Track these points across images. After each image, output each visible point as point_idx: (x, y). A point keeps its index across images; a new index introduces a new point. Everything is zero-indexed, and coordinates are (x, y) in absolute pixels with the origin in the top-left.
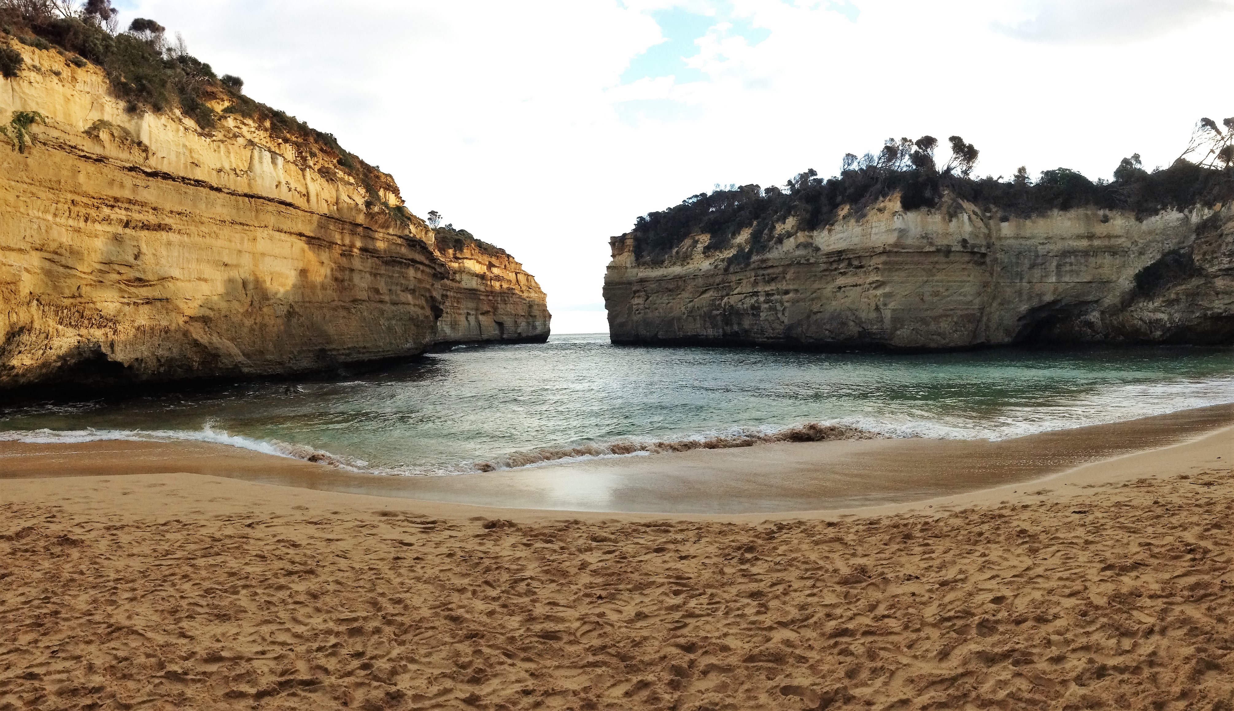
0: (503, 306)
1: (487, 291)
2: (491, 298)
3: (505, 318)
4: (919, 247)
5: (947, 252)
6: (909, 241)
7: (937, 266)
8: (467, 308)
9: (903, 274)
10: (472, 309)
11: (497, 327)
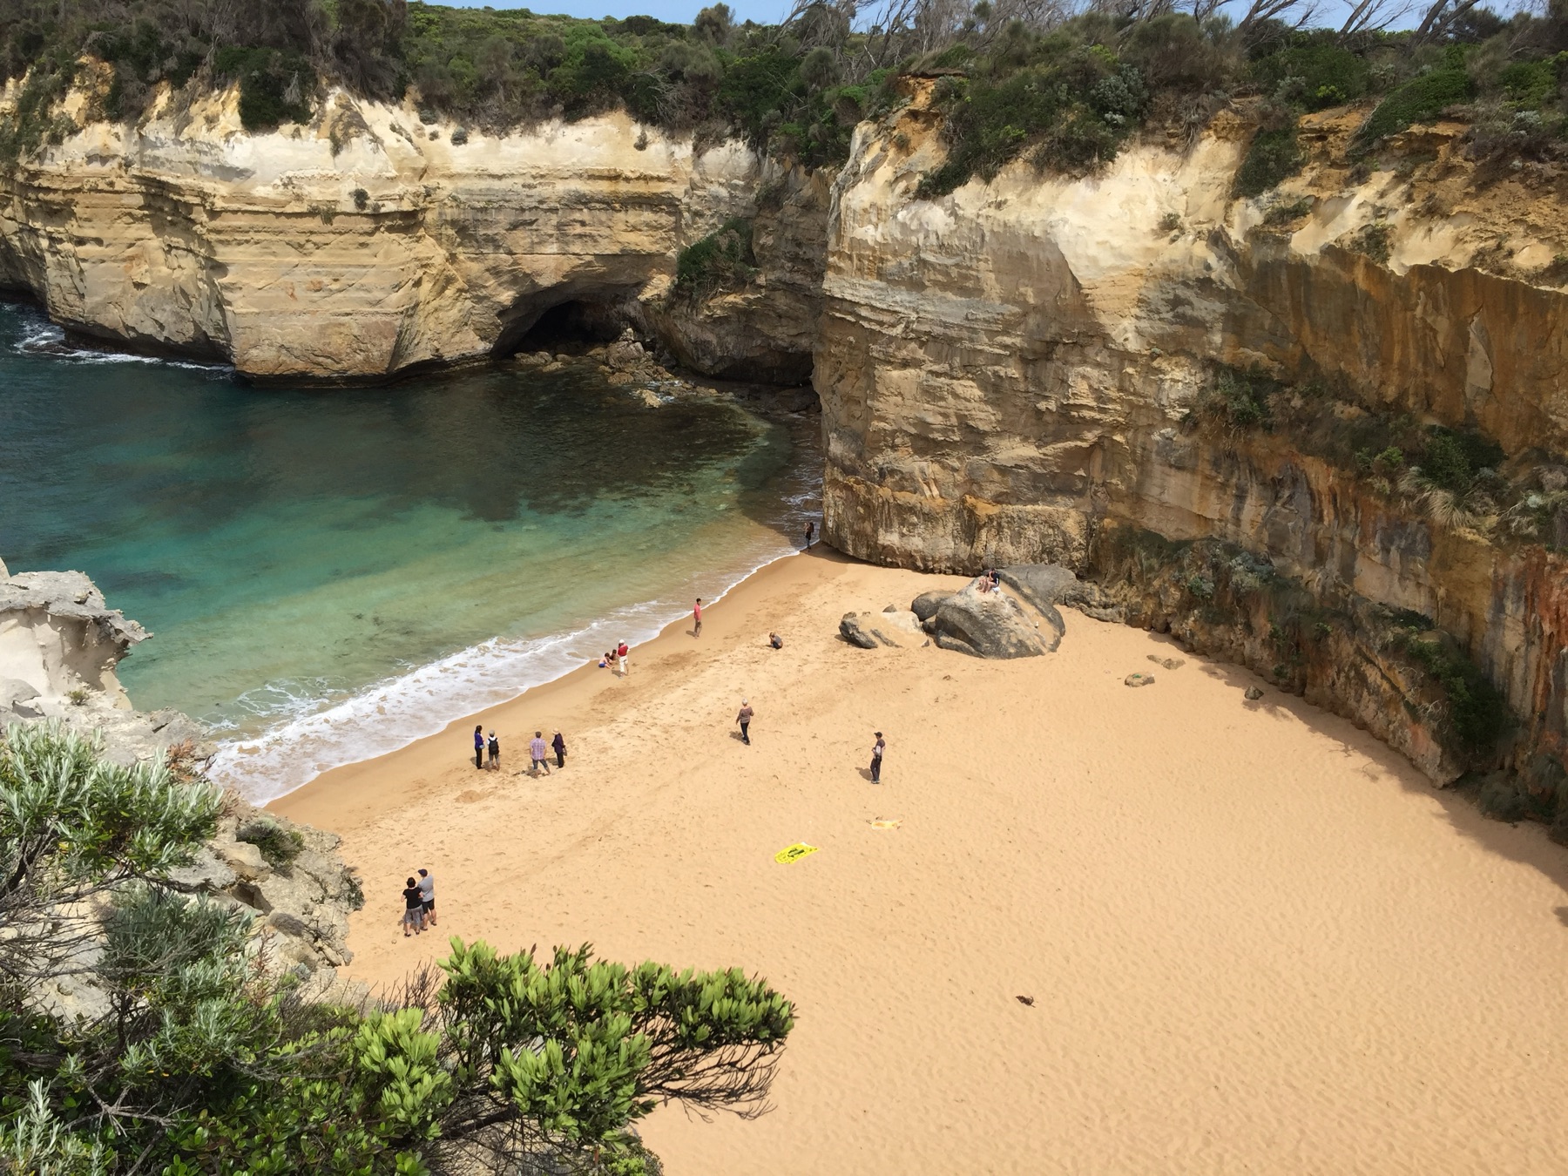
4: (276, 203)
5: (327, 214)
6: (260, 191)
7: (314, 238)
9: (254, 249)
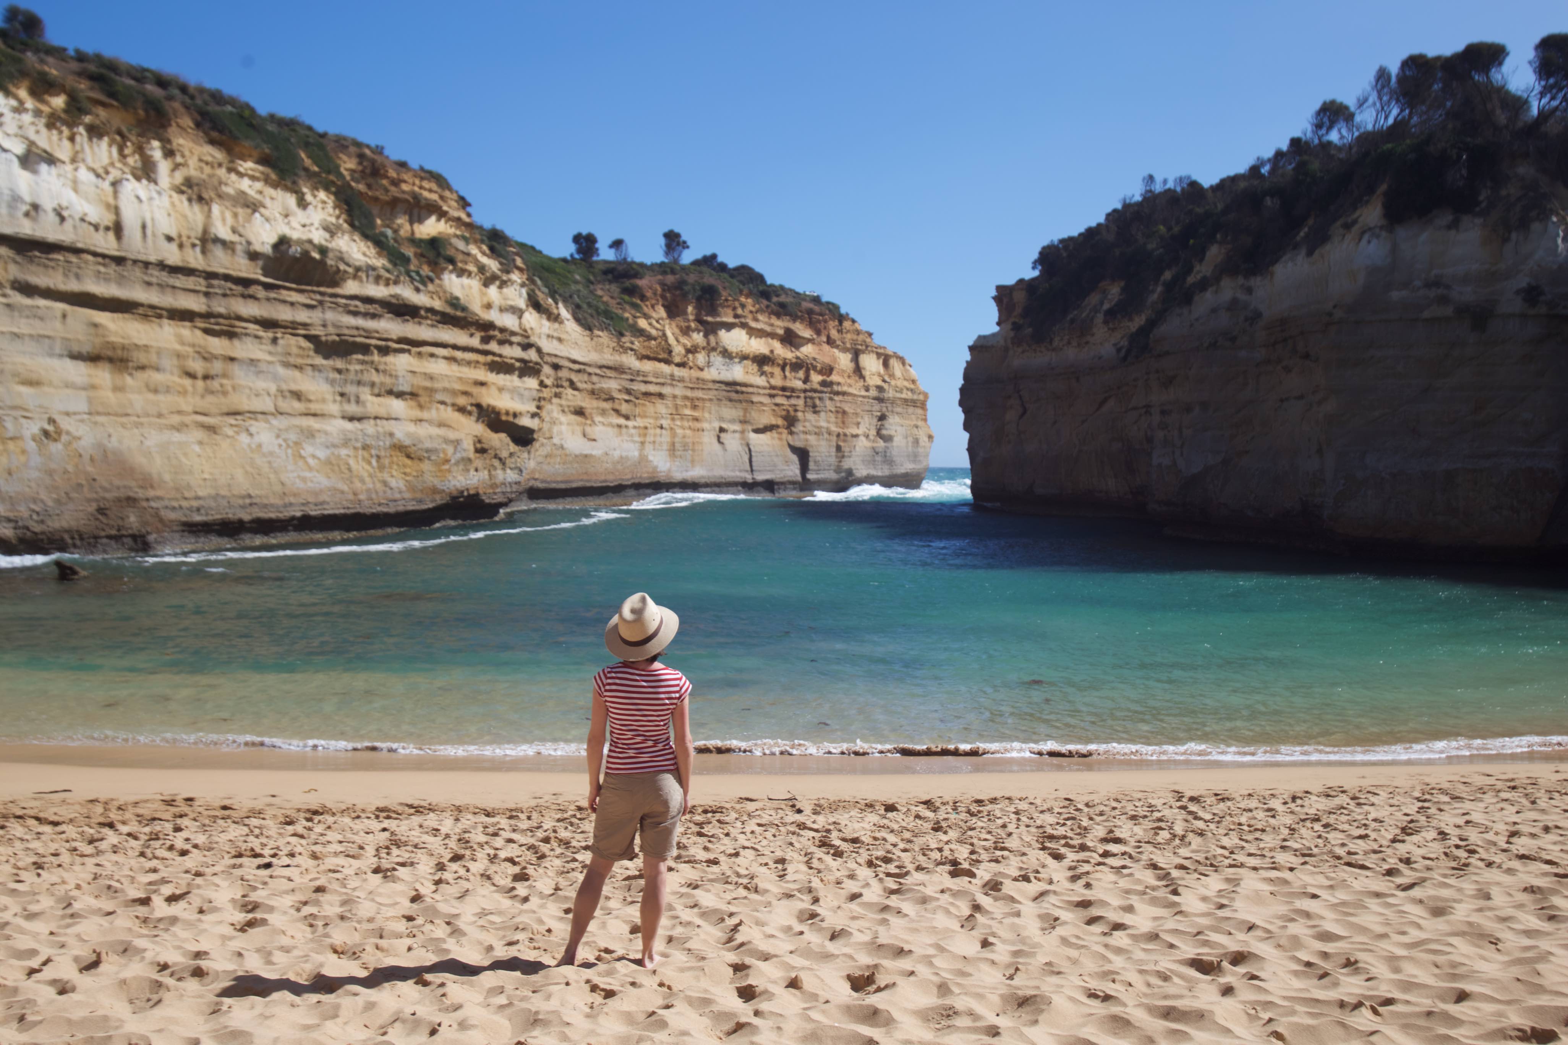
0: (810, 416)
1: (773, 387)
2: (779, 400)
3: (812, 439)
4: (1413, 308)
7: (1456, 352)
8: (721, 419)
10: (732, 421)
11: (795, 458)
